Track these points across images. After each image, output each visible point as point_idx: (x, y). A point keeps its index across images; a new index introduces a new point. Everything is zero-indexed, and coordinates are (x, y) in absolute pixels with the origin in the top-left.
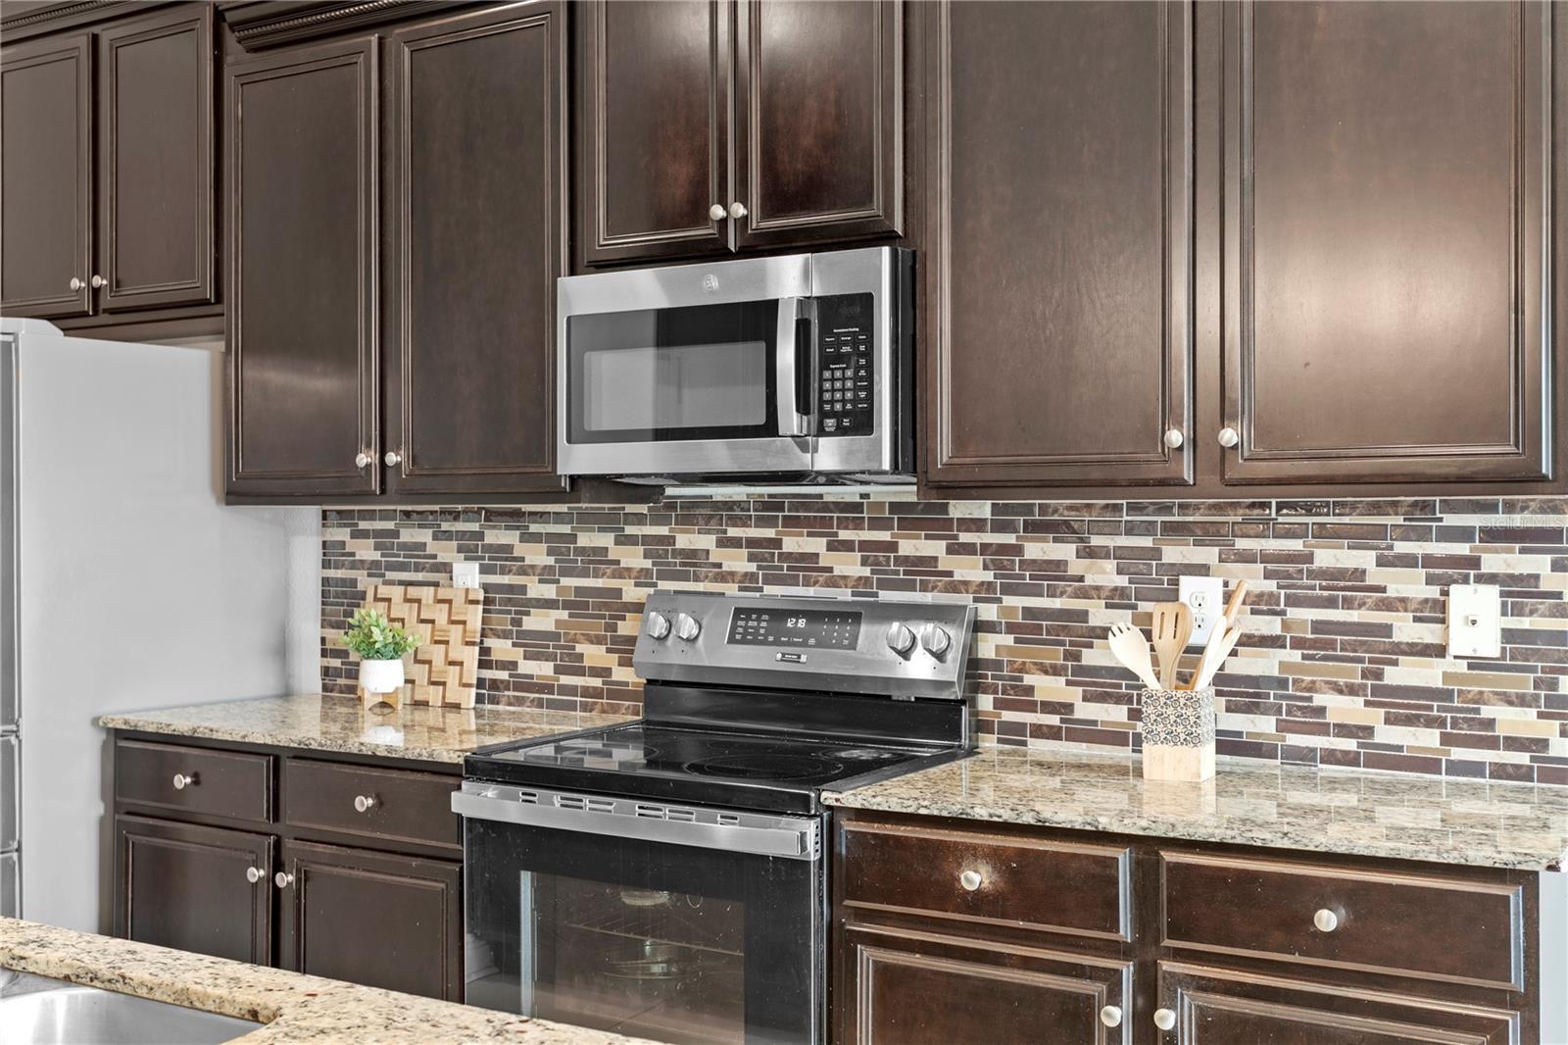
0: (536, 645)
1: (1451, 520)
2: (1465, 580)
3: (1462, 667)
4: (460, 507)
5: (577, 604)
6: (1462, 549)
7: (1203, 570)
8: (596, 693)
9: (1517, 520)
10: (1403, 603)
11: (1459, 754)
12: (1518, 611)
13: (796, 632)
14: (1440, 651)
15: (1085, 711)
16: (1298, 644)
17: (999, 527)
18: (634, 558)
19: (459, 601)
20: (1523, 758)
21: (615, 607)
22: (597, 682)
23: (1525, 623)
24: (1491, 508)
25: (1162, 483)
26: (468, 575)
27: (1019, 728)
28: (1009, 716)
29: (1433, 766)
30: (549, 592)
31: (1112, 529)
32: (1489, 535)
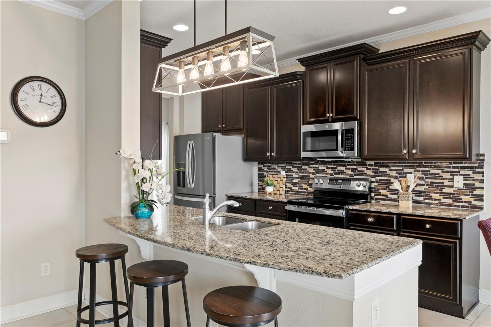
0: (295, 184)
1: (454, 165)
2: (457, 175)
3: (456, 189)
4: (282, 162)
5: (302, 178)
6: (456, 170)
7: (411, 173)
8: (305, 192)
9: (466, 165)
10: (446, 179)
11: (456, 204)
12: (466, 180)
13: (340, 183)
14: (452, 187)
15: (390, 196)
16: (427, 185)
17: (375, 166)
18: (312, 170)
19: (282, 177)
20: (467, 205)
21: (308, 178)
22: (305, 191)
23: (468, 182)
24: (462, 163)
25: (403, 159)
26: (283, 173)
27: (378, 199)
28: (376, 197)
29: (451, 206)
30: (297, 176)
31: (395, 166)
32: (461, 167)
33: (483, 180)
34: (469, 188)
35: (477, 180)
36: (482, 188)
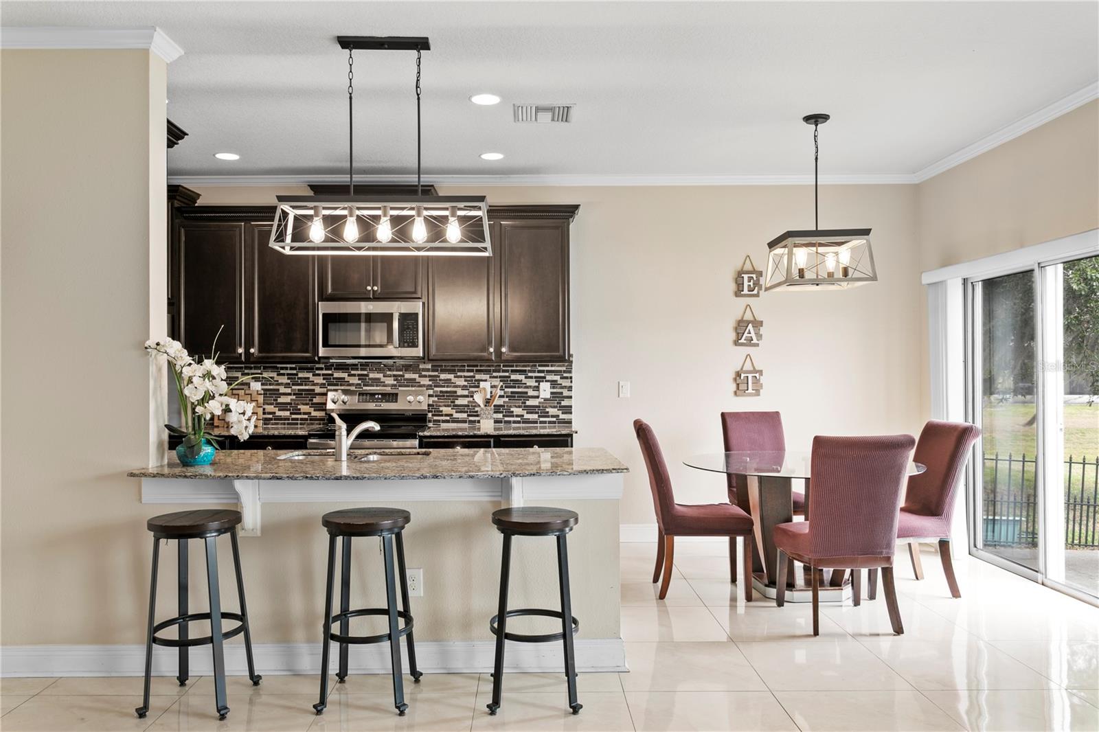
0: (283, 407)
1: (540, 368)
2: (543, 381)
3: (542, 400)
4: (252, 365)
5: (298, 394)
6: (542, 375)
7: (486, 381)
8: (306, 419)
9: (553, 369)
10: (530, 387)
11: (542, 419)
12: (554, 388)
13: (378, 398)
14: (538, 397)
15: (456, 415)
16: (507, 397)
17: (433, 371)
18: (320, 380)
19: (254, 394)
20: (554, 419)
21: (312, 393)
22: (306, 416)
23: (555, 390)
24: (548, 366)
25: (488, 360)
26: (256, 386)
27: (439, 421)
28: (435, 418)
29: (536, 422)
30: (289, 391)
31: (463, 371)
32: (548, 371)
33: (571, 387)
34: (557, 397)
35: (565, 387)
36: (571, 397)
